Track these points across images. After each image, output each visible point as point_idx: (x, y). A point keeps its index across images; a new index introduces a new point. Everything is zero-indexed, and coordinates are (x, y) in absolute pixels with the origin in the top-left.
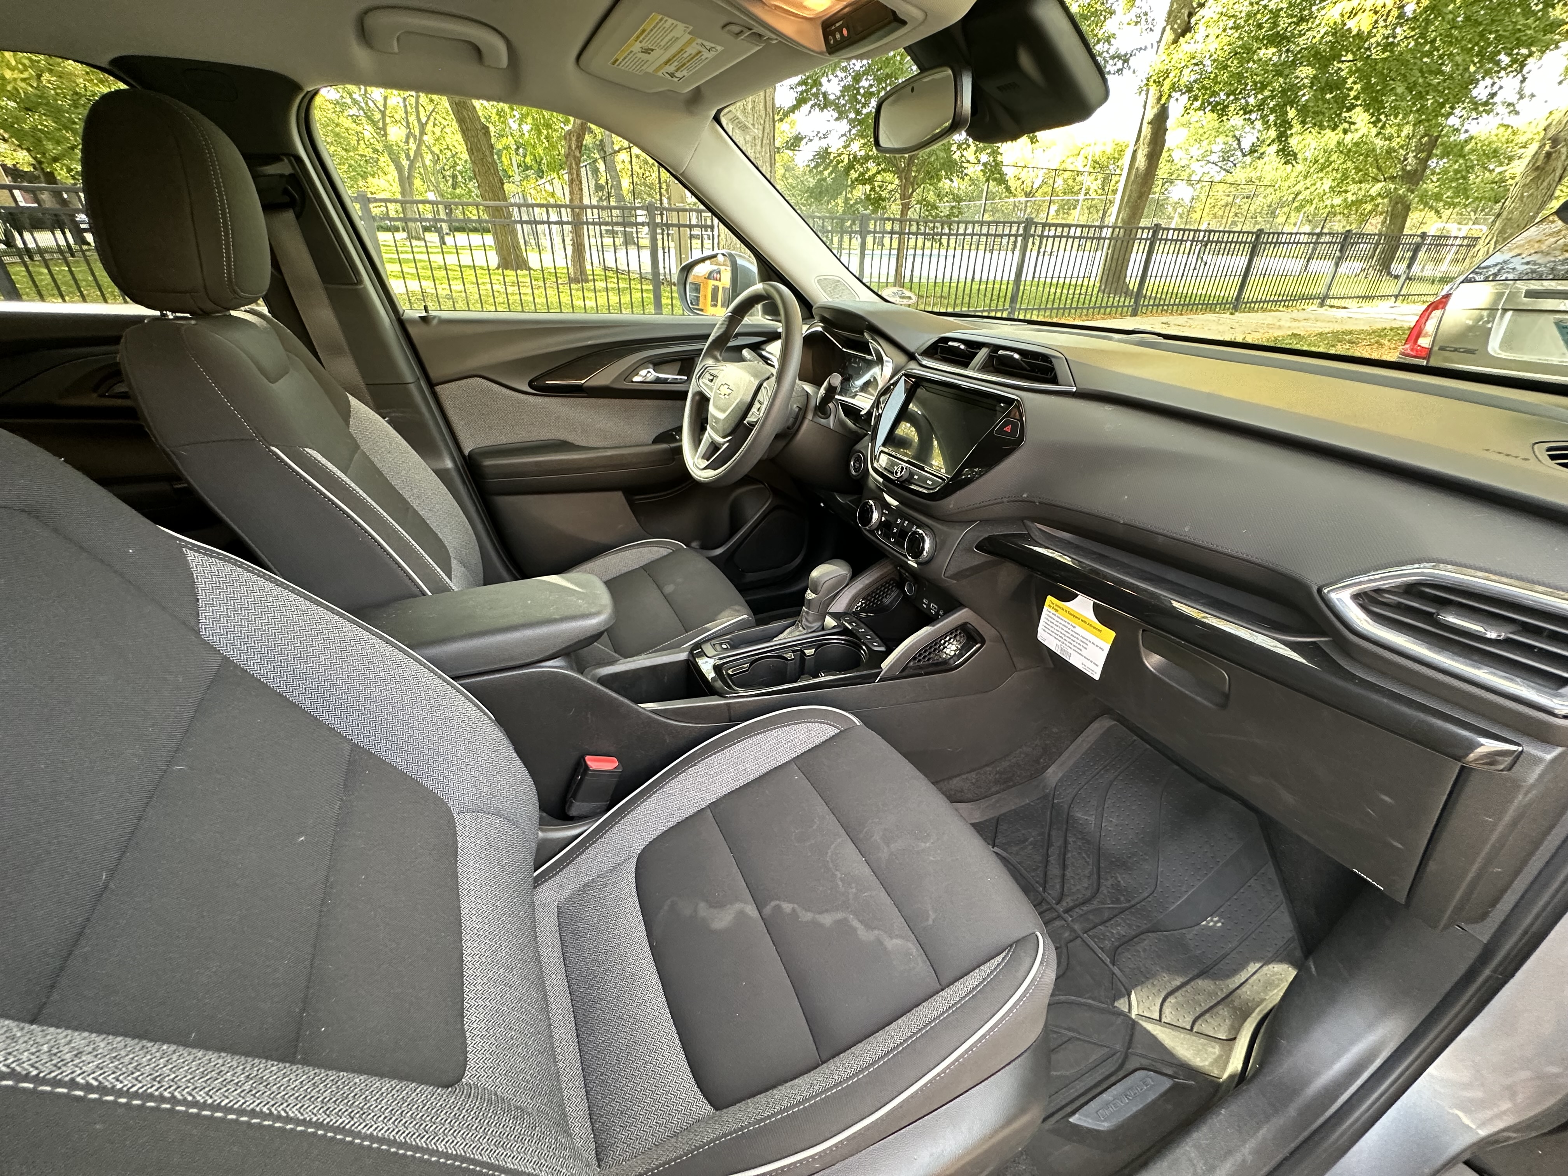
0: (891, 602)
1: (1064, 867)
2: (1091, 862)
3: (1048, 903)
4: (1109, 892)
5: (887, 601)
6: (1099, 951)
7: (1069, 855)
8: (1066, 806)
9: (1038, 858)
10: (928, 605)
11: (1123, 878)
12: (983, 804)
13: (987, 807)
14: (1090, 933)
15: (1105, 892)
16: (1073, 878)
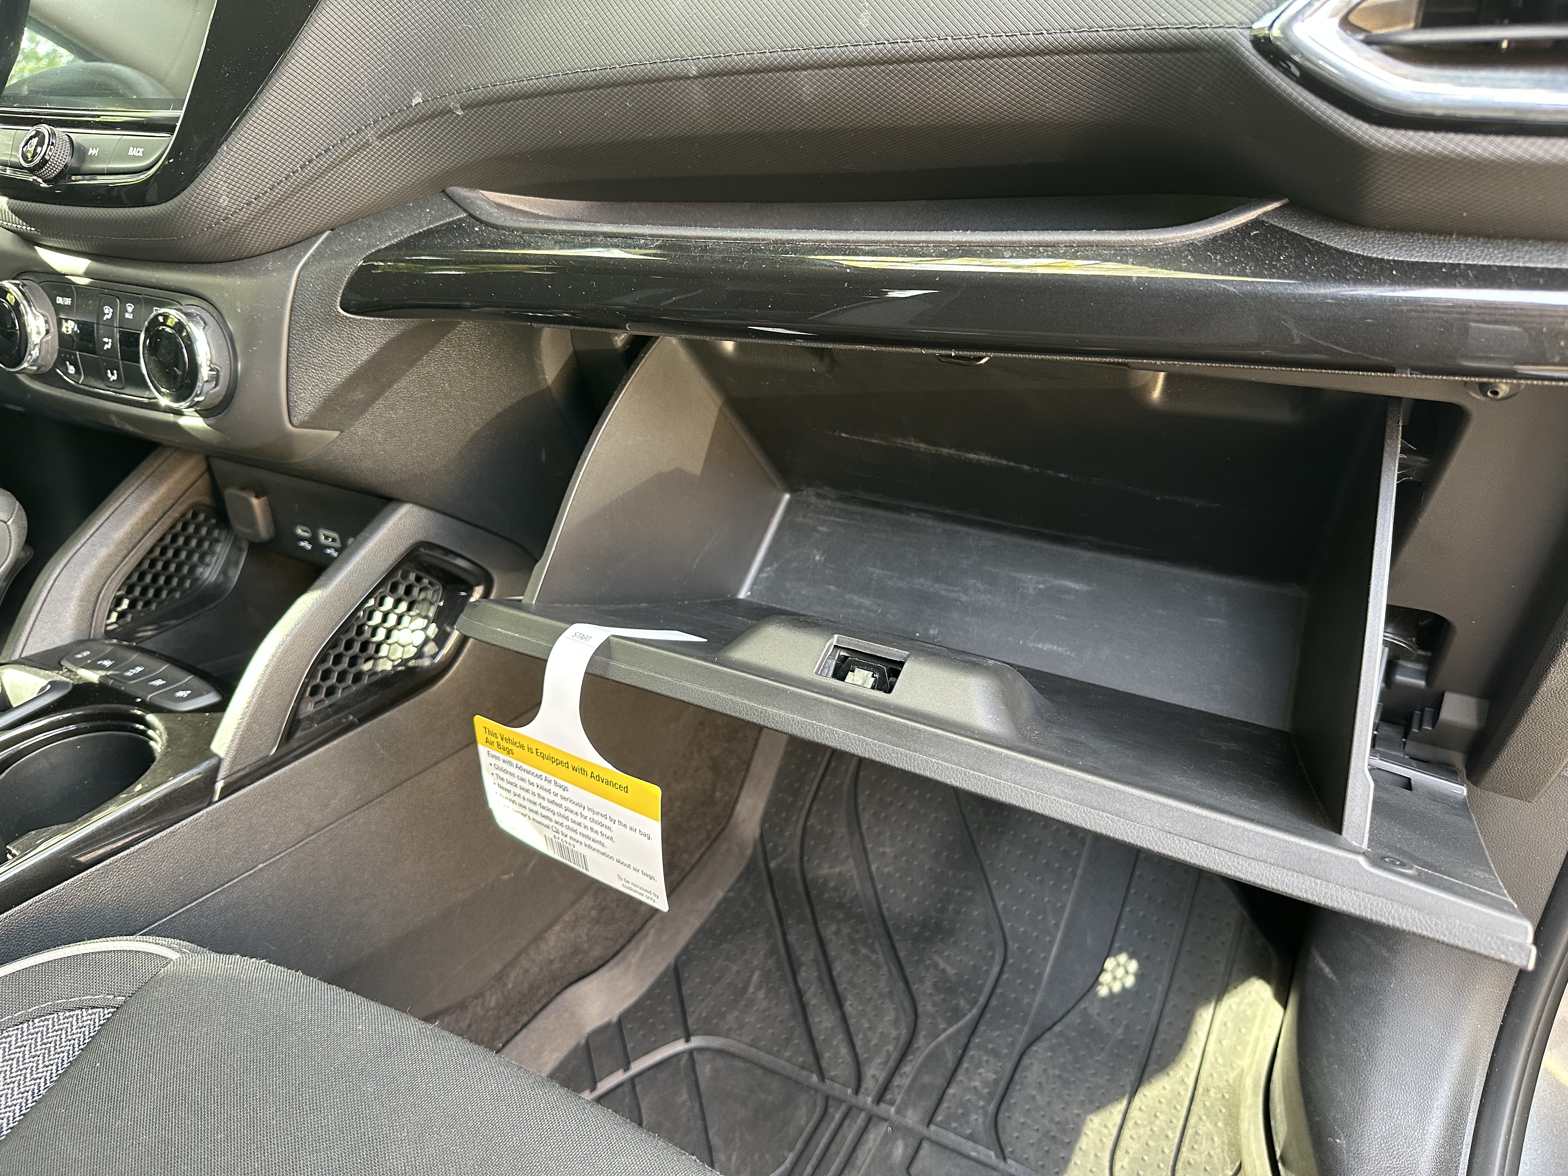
0: (224, 572)
1: (839, 1002)
2: (881, 960)
3: (841, 1101)
4: (934, 1004)
5: (209, 574)
6: (968, 1147)
7: (837, 968)
8: (796, 866)
9: (786, 1009)
10: (314, 540)
11: (947, 960)
12: (633, 956)
13: (642, 958)
14: (939, 1118)
15: (929, 1008)
16: (862, 1014)
